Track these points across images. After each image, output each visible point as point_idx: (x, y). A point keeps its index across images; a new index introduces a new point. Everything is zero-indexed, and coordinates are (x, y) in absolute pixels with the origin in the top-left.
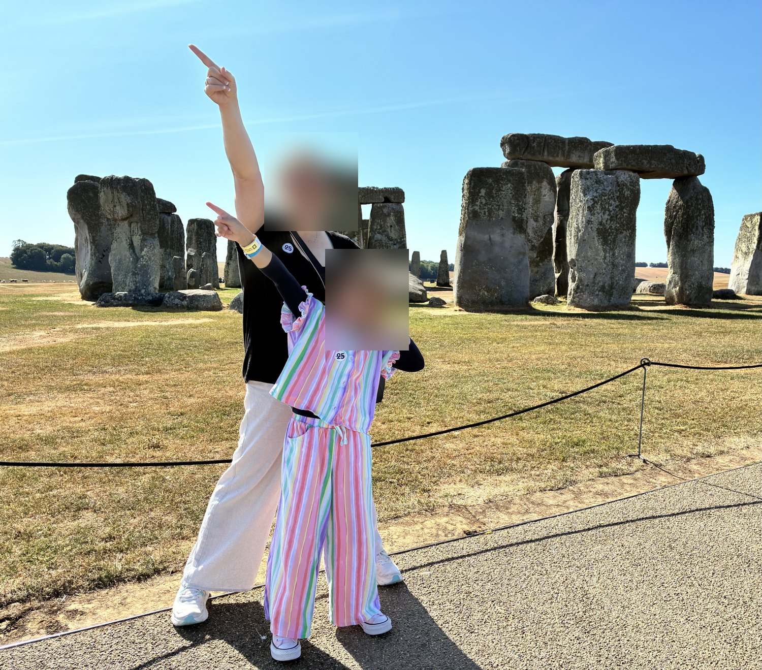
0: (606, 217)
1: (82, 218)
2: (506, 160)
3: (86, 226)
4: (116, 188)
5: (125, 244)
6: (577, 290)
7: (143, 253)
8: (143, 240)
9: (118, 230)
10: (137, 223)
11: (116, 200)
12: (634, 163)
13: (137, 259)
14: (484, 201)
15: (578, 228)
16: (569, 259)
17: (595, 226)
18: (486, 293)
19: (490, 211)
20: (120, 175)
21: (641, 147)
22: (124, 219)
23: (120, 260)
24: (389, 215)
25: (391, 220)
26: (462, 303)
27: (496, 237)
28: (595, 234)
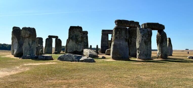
0: (146, 38)
1: (16, 37)
2: (116, 25)
3: (17, 39)
4: (26, 30)
5: (27, 43)
6: (139, 55)
7: (32, 46)
8: (32, 42)
9: (25, 40)
10: (31, 38)
11: (26, 33)
12: (151, 27)
13: (30, 47)
14: (118, 35)
15: (139, 41)
16: (137, 48)
17: (144, 40)
18: (119, 56)
19: (120, 37)
20: (27, 27)
21: (152, 23)
22: (27, 37)
23: (26, 47)
24: (84, 37)
25: (85, 38)
26: (113, 58)
27: (121, 43)
28: (144, 42)
